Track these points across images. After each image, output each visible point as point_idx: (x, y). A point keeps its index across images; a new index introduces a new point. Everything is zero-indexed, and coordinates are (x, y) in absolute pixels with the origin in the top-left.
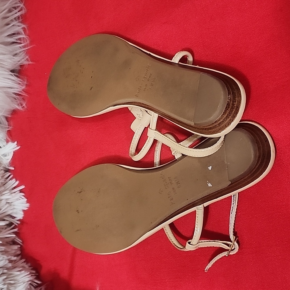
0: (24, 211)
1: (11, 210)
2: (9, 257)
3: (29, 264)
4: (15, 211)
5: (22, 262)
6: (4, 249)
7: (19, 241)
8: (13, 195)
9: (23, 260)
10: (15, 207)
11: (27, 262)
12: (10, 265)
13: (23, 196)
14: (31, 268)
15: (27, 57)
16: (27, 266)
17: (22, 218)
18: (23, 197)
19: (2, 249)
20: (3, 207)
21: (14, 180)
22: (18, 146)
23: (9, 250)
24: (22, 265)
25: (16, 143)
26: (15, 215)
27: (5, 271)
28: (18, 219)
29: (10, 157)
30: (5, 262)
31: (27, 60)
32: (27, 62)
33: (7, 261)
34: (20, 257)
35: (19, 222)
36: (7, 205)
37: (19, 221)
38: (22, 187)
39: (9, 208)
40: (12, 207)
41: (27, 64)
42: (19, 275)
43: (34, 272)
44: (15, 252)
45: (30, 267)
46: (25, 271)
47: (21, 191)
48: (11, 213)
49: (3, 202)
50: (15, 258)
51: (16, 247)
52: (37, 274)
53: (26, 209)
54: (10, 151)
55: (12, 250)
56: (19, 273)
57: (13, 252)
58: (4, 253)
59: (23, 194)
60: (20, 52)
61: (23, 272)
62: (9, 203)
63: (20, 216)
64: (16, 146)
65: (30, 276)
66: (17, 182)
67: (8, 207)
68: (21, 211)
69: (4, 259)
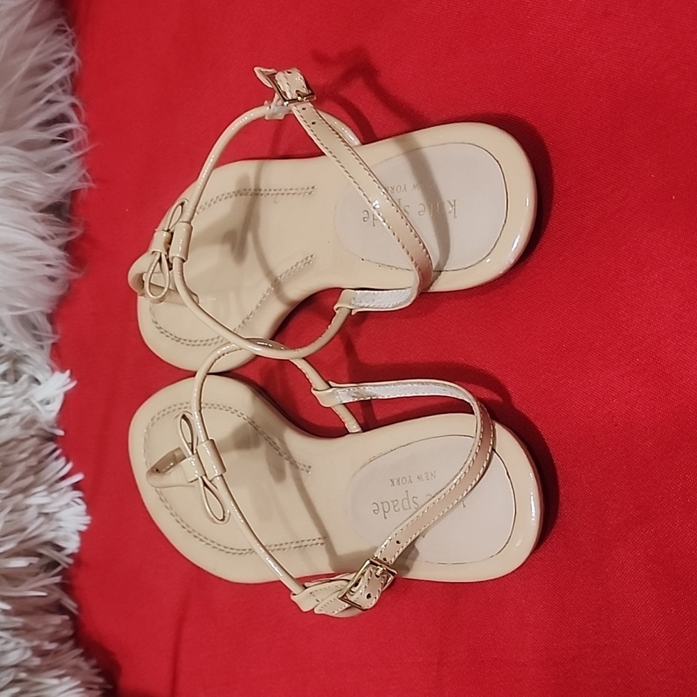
0: (81, 533)
1: (53, 530)
2: (36, 643)
3: (94, 662)
4: (61, 533)
5: (75, 655)
6: (21, 622)
7: (70, 604)
8: (55, 495)
9: (79, 651)
10: (61, 524)
11: (87, 655)
12: (37, 661)
13: (80, 498)
14: (96, 671)
15: (84, 171)
16: (85, 666)
17: (76, 551)
18: (79, 501)
19: (16, 622)
20: (31, 522)
21: (62, 461)
22: (72, 381)
23: (39, 626)
24: (74, 662)
25: (68, 372)
26: (62, 544)
27: (23, 675)
28: (69, 551)
29: (56, 406)
30: (24, 654)
31: (84, 178)
32: (85, 184)
33: (29, 653)
34: (70, 643)
35: (70, 561)
36: (42, 519)
37: (72, 558)
38: (78, 477)
39: (44, 527)
40: (54, 525)
41: (86, 187)
42: (54, 687)
43: (100, 680)
44: (57, 632)
45: (94, 667)
46: (71, 679)
47: (76, 487)
48: (55, 538)
49: (32, 513)
50: (53, 646)
51: (57, 619)
52: (110, 687)
53: (84, 528)
54: (58, 392)
55: (47, 626)
56: (55, 682)
57: (50, 630)
58: (23, 632)
59: (78, 493)
60: (70, 162)
61: (66, 679)
62: (47, 514)
63: (72, 545)
64: (69, 380)
65: (81, 690)
66: (69, 466)
67: (41, 524)
68: (75, 534)
69: (19, 646)
